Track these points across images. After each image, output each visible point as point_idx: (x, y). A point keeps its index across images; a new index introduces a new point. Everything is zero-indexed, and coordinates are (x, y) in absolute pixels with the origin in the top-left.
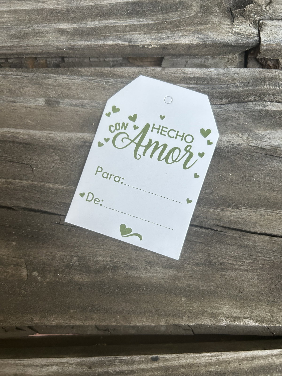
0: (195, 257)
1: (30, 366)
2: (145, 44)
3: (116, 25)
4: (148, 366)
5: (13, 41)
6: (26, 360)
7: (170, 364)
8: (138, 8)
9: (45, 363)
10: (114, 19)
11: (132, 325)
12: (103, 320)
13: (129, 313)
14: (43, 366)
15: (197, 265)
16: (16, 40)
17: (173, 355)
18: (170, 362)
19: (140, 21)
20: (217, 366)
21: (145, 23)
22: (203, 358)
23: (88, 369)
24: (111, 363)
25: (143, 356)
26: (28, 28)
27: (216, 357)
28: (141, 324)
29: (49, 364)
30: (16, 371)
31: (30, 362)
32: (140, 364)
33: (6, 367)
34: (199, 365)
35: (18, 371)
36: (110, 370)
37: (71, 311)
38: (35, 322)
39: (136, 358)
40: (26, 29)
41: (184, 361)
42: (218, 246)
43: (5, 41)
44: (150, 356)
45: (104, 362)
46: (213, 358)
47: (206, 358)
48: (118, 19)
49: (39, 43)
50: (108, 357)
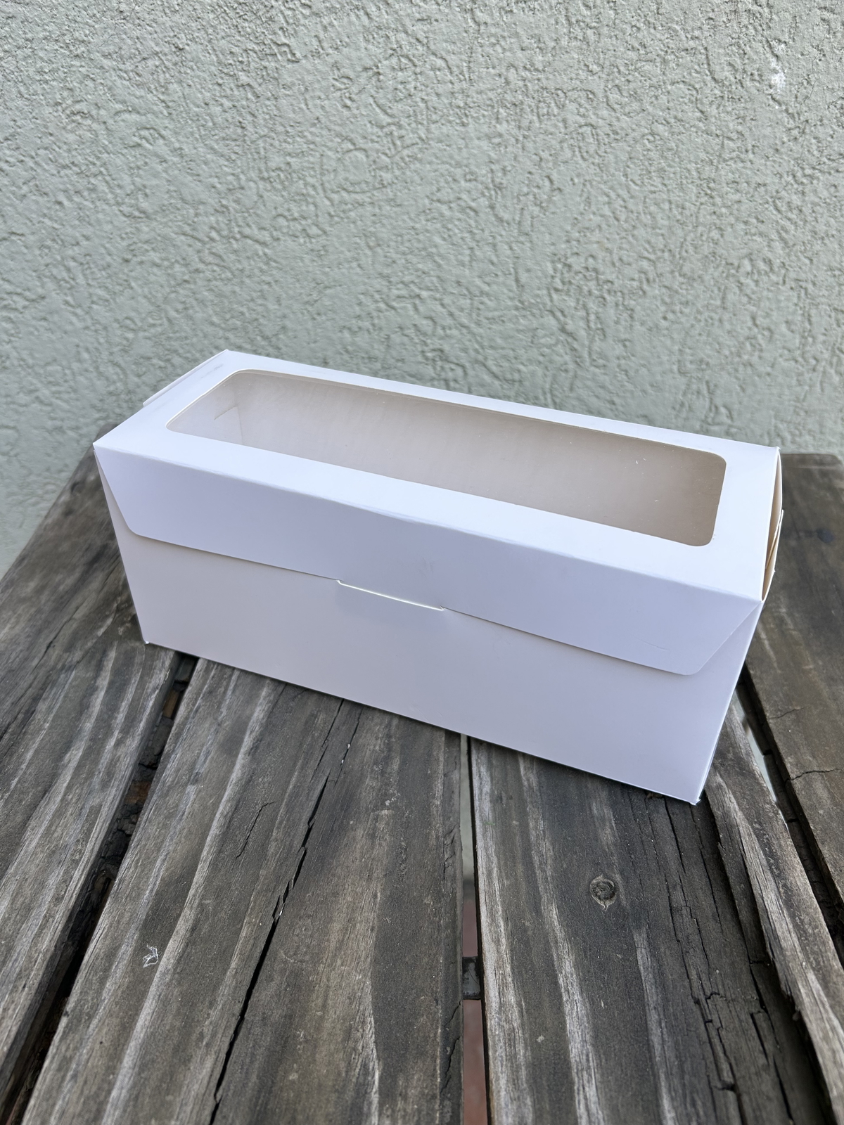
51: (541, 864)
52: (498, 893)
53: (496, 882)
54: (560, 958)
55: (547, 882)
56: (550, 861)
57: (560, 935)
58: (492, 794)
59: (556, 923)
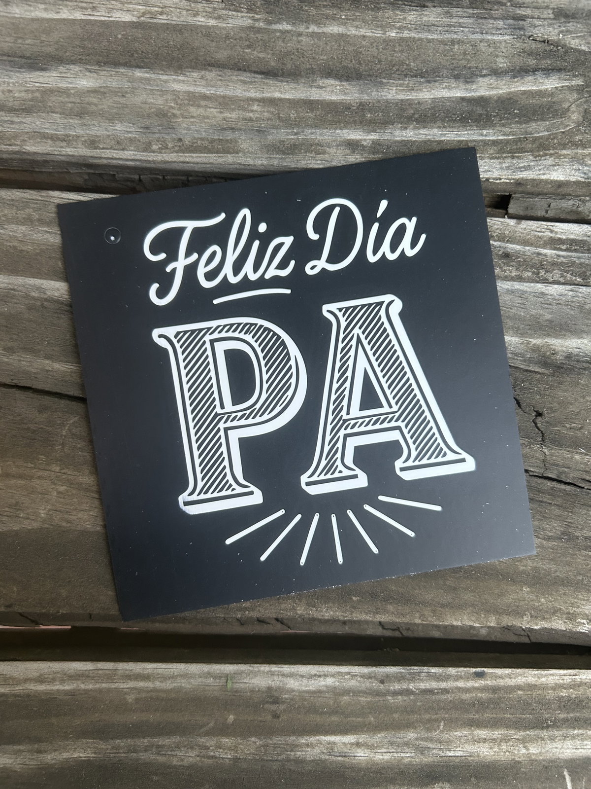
0: (548, 526)
1: (291, 675)
2: (491, 176)
3: (443, 139)
4: (468, 684)
5: (272, 156)
6: (286, 666)
7: (501, 682)
8: (479, 110)
9: (316, 672)
10: (439, 127)
11: (446, 623)
12: (402, 614)
13: (443, 606)
14: (311, 677)
15: (549, 539)
16: (277, 156)
17: (507, 669)
18: (502, 681)
19: (482, 135)
20: (572, 690)
21: (491, 138)
22: (551, 677)
23: (379, 684)
24: (414, 677)
25: (462, 669)
26: (296, 134)
27: (571, 677)
28: (459, 623)
29: (323, 673)
30: (270, 682)
31: (293, 670)
32: (457, 680)
33: (256, 676)
34: (544, 687)
35: (273, 683)
36: (411, 687)
37: (354, 598)
38: (299, 612)
39: (452, 671)
40: (293, 137)
41: (524, 680)
42: (584, 512)
43: (258, 156)
44: (473, 670)
45: (403, 674)
46: (566, 678)
47: (557, 678)
48: (445, 127)
49: (315, 164)
50: (410, 667)
51: (158, 747)
52: (113, 686)
53: (132, 684)
54: (17, 753)
55: (129, 751)
56: (161, 759)
57: (50, 758)
58: (281, 690)
59: (66, 755)
